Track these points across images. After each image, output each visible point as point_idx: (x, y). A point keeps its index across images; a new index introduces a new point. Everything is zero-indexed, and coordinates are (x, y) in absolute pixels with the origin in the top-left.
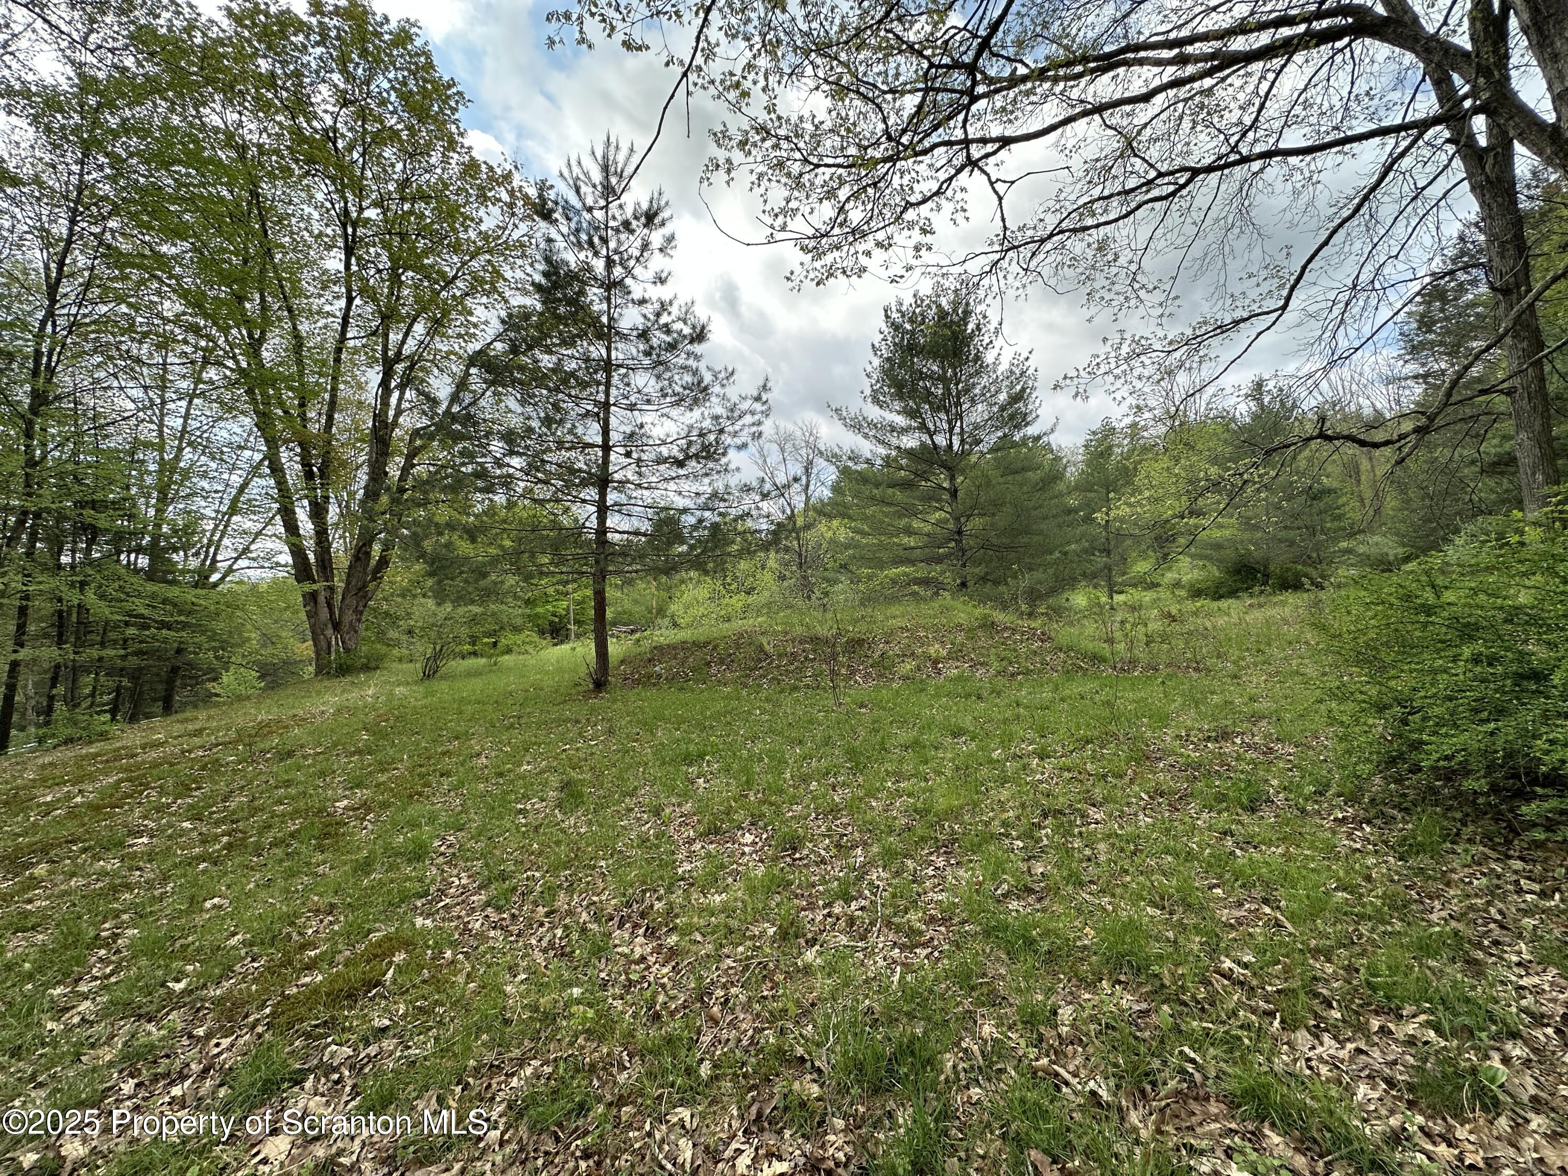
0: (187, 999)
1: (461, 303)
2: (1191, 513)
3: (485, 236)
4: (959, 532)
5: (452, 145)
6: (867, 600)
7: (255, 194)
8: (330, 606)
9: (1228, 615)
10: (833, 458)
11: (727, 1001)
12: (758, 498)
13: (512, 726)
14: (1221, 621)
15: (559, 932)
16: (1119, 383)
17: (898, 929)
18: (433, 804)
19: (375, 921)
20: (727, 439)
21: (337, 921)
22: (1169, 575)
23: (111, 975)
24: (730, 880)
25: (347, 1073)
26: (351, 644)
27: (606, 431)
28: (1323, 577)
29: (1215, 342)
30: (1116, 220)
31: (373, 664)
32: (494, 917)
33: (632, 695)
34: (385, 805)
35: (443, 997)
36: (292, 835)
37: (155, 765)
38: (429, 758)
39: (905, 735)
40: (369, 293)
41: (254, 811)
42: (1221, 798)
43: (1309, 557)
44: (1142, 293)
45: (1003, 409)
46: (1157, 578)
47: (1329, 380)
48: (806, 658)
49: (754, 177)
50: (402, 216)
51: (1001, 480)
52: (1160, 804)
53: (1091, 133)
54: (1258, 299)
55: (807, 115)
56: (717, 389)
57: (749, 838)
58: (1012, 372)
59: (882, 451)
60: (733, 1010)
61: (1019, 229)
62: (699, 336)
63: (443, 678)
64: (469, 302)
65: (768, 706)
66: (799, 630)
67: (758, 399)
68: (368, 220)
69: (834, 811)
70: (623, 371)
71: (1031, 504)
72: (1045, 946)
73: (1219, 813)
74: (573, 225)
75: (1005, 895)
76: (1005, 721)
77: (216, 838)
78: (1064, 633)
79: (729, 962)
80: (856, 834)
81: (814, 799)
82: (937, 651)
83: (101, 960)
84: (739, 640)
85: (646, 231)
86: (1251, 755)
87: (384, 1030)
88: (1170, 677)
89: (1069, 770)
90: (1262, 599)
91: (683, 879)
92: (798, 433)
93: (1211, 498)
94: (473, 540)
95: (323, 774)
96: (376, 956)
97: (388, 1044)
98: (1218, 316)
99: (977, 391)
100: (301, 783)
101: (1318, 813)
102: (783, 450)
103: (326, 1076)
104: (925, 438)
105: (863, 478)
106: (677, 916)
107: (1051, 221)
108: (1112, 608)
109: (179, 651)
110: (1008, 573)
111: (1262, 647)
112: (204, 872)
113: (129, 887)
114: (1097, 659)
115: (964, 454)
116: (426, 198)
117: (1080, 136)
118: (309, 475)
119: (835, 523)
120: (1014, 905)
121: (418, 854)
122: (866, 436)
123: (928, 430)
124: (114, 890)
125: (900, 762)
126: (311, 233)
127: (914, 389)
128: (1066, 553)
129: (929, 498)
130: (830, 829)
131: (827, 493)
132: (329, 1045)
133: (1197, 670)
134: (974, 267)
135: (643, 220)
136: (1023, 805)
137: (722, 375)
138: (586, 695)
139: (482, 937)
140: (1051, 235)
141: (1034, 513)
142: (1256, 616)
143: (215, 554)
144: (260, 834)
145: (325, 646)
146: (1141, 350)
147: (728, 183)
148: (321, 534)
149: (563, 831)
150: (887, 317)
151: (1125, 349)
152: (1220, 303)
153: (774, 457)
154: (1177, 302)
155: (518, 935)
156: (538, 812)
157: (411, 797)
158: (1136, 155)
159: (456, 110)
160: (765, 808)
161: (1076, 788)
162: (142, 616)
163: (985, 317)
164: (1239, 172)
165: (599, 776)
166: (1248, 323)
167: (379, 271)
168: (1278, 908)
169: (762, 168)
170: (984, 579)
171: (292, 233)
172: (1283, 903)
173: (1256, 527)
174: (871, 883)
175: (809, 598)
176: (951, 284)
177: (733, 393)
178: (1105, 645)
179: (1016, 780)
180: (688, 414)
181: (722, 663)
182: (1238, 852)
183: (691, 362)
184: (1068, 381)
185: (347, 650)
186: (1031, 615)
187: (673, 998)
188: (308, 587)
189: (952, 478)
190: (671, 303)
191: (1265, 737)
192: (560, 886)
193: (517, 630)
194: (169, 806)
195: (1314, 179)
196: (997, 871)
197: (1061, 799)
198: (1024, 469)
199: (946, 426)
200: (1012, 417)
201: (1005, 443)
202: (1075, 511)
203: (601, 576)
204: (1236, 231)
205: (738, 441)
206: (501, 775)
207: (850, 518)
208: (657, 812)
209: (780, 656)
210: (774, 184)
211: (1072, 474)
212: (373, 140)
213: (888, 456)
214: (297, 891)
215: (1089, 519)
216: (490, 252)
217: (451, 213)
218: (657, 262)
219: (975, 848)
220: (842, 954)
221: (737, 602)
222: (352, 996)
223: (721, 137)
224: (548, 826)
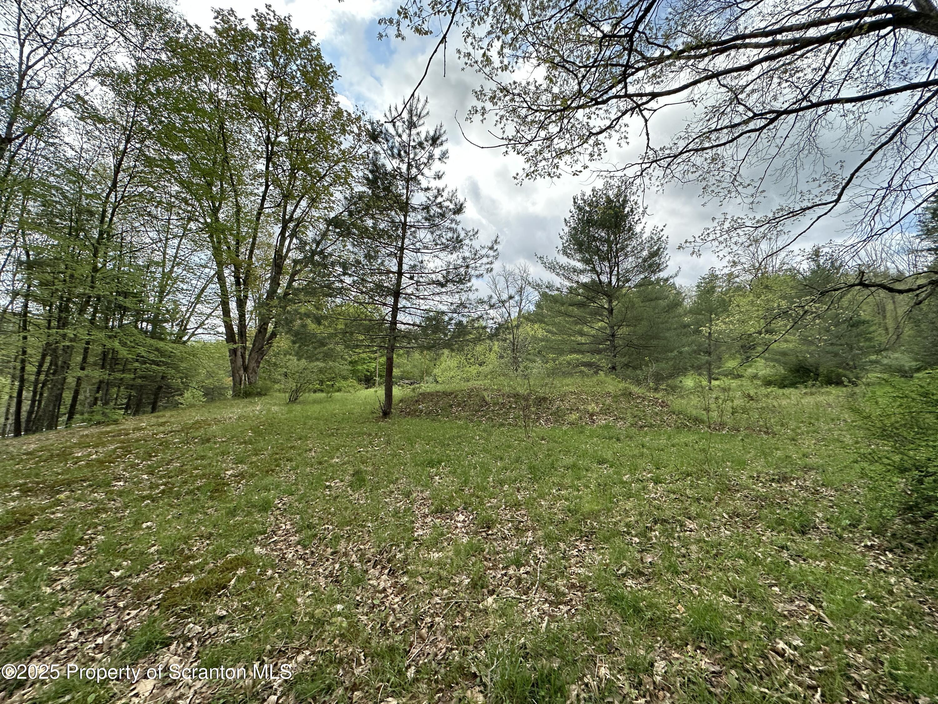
0: (119, 583)
1: (328, 189)
2: (767, 332)
3: (343, 152)
4: (613, 335)
5: (328, 101)
6: (552, 373)
7: (222, 128)
8: (243, 357)
9: (790, 398)
10: (537, 287)
11: (432, 626)
12: (487, 308)
13: (333, 434)
14: (784, 402)
15: (337, 566)
16: (721, 247)
17: (549, 590)
18: (279, 478)
19: (232, 547)
20: (471, 271)
21: (211, 544)
22: (750, 370)
23: (84, 562)
24: (445, 544)
25: (196, 643)
26: (252, 380)
27: (400, 264)
28: (857, 378)
29: (788, 222)
30: (724, 144)
31: (263, 392)
32: (301, 552)
33: (404, 421)
34: (252, 476)
35: (260, 601)
36: (198, 489)
37: (137, 440)
38: (282, 450)
39: (569, 460)
40: (277, 183)
41: (182, 472)
42: (780, 522)
43: (848, 364)
44: (740, 188)
45: (645, 260)
46: (741, 371)
47: (866, 250)
48: (510, 407)
49: (498, 118)
50: (299, 141)
51: (641, 305)
52: (736, 522)
53: (710, 90)
54: (819, 195)
55: (531, 80)
56: (467, 242)
57: (461, 518)
58: (652, 238)
59: (568, 284)
60: (435, 632)
61: (661, 149)
62: (459, 210)
63: (299, 403)
64: (332, 189)
65: (484, 435)
66: (507, 389)
67: (491, 248)
68: (280, 142)
69: (517, 505)
70: (413, 229)
71: (660, 320)
72: (649, 615)
73: (779, 532)
74: (390, 144)
75: (624, 575)
76: (634, 456)
77: (158, 486)
78: (677, 403)
79: (437, 599)
80: (529, 522)
81: (505, 496)
82: (593, 408)
83: (81, 553)
84: (470, 394)
85: (432, 148)
86: (803, 494)
87: (222, 618)
88: (747, 436)
89: (674, 493)
90: (814, 390)
91: (417, 540)
92: (517, 271)
93: (780, 322)
94: (319, 323)
95: (223, 454)
96: (227, 569)
97: (223, 627)
98: (791, 206)
99: (629, 249)
100: (210, 458)
101: (852, 540)
102: (507, 281)
103: (184, 643)
104: (595, 277)
105: (554, 300)
106: (409, 564)
107: (682, 144)
108: (710, 389)
109: (163, 378)
110: (643, 362)
111: (812, 421)
112: (147, 505)
113: (105, 511)
114: (697, 420)
115: (619, 288)
116: (312, 130)
117: (703, 92)
118: (238, 283)
119: (536, 326)
120: (629, 582)
121: (265, 507)
122: (558, 274)
123: (597, 272)
124: (98, 511)
125: (563, 477)
126: (249, 149)
127: (589, 247)
128: (681, 353)
129: (596, 313)
130: (512, 517)
131: (532, 308)
132: (189, 623)
133: (767, 433)
134: (631, 172)
135: (430, 142)
136: (641, 514)
137: (471, 233)
138: (377, 420)
139: (291, 564)
140: (681, 153)
141: (661, 326)
142: (809, 401)
143: (186, 325)
144: (180, 487)
145: (238, 379)
146: (737, 226)
147: (482, 121)
148: (242, 316)
149: (350, 501)
150: (575, 202)
151: (727, 225)
152: (793, 197)
153: (502, 284)
154: (764, 194)
155: (313, 565)
156: (338, 488)
157: (267, 472)
158: (740, 103)
159: (332, 81)
160: (473, 499)
161: (679, 505)
162: (143, 357)
163: (636, 203)
164: (809, 114)
165: (376, 468)
166: (811, 210)
167: (284, 171)
168: (821, 607)
169: (502, 113)
170: (627, 366)
171: (240, 150)
172: (824, 604)
173: (812, 343)
174: (535, 556)
175: (517, 370)
176: (615, 182)
177: (476, 244)
178: (704, 412)
179: (637, 496)
180: (450, 256)
181: (459, 405)
182: (792, 562)
183: (453, 225)
184: (688, 244)
185: (250, 383)
186: (656, 390)
187: (399, 619)
188: (232, 346)
189: (610, 302)
190: (443, 190)
191: (814, 482)
192: (342, 536)
193: (345, 378)
194: (138, 465)
195: (862, 118)
196: (620, 555)
197: (667, 512)
198: (657, 299)
199: (608, 270)
200: (650, 266)
201: (645, 283)
202: (688, 326)
203: (392, 349)
204: (806, 152)
205: (477, 273)
206: (320, 463)
207: (545, 323)
208: (408, 495)
209: (495, 404)
210: (509, 122)
211: (688, 303)
212: (286, 98)
213: (571, 287)
214: (194, 523)
215: (697, 332)
216: (345, 161)
217: (325, 139)
218: (437, 166)
219: (606, 540)
220: (511, 603)
221: (474, 370)
222: (207, 594)
223: (479, 95)
224: (342, 498)
